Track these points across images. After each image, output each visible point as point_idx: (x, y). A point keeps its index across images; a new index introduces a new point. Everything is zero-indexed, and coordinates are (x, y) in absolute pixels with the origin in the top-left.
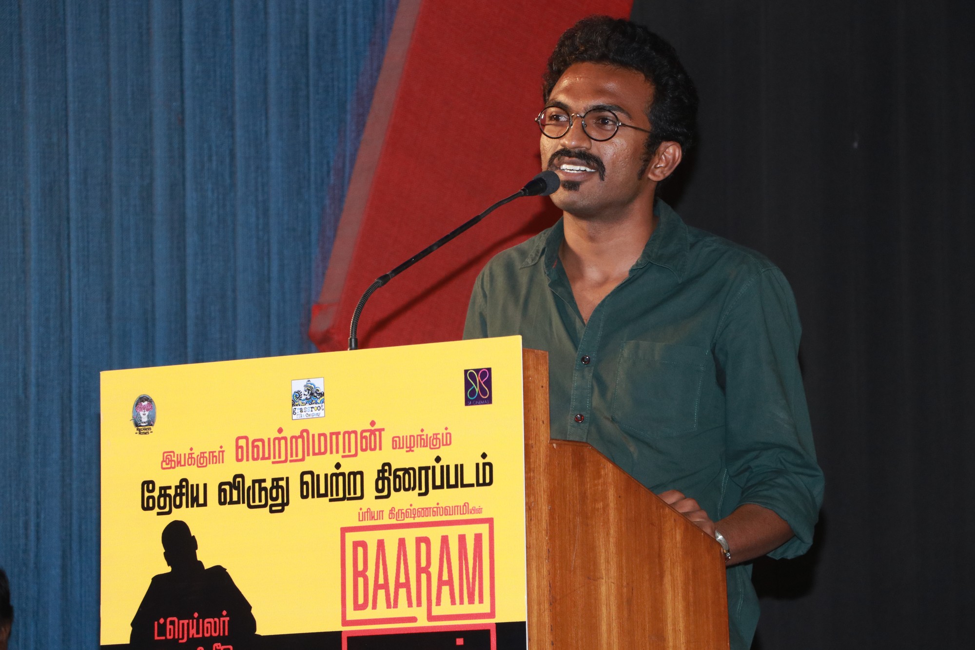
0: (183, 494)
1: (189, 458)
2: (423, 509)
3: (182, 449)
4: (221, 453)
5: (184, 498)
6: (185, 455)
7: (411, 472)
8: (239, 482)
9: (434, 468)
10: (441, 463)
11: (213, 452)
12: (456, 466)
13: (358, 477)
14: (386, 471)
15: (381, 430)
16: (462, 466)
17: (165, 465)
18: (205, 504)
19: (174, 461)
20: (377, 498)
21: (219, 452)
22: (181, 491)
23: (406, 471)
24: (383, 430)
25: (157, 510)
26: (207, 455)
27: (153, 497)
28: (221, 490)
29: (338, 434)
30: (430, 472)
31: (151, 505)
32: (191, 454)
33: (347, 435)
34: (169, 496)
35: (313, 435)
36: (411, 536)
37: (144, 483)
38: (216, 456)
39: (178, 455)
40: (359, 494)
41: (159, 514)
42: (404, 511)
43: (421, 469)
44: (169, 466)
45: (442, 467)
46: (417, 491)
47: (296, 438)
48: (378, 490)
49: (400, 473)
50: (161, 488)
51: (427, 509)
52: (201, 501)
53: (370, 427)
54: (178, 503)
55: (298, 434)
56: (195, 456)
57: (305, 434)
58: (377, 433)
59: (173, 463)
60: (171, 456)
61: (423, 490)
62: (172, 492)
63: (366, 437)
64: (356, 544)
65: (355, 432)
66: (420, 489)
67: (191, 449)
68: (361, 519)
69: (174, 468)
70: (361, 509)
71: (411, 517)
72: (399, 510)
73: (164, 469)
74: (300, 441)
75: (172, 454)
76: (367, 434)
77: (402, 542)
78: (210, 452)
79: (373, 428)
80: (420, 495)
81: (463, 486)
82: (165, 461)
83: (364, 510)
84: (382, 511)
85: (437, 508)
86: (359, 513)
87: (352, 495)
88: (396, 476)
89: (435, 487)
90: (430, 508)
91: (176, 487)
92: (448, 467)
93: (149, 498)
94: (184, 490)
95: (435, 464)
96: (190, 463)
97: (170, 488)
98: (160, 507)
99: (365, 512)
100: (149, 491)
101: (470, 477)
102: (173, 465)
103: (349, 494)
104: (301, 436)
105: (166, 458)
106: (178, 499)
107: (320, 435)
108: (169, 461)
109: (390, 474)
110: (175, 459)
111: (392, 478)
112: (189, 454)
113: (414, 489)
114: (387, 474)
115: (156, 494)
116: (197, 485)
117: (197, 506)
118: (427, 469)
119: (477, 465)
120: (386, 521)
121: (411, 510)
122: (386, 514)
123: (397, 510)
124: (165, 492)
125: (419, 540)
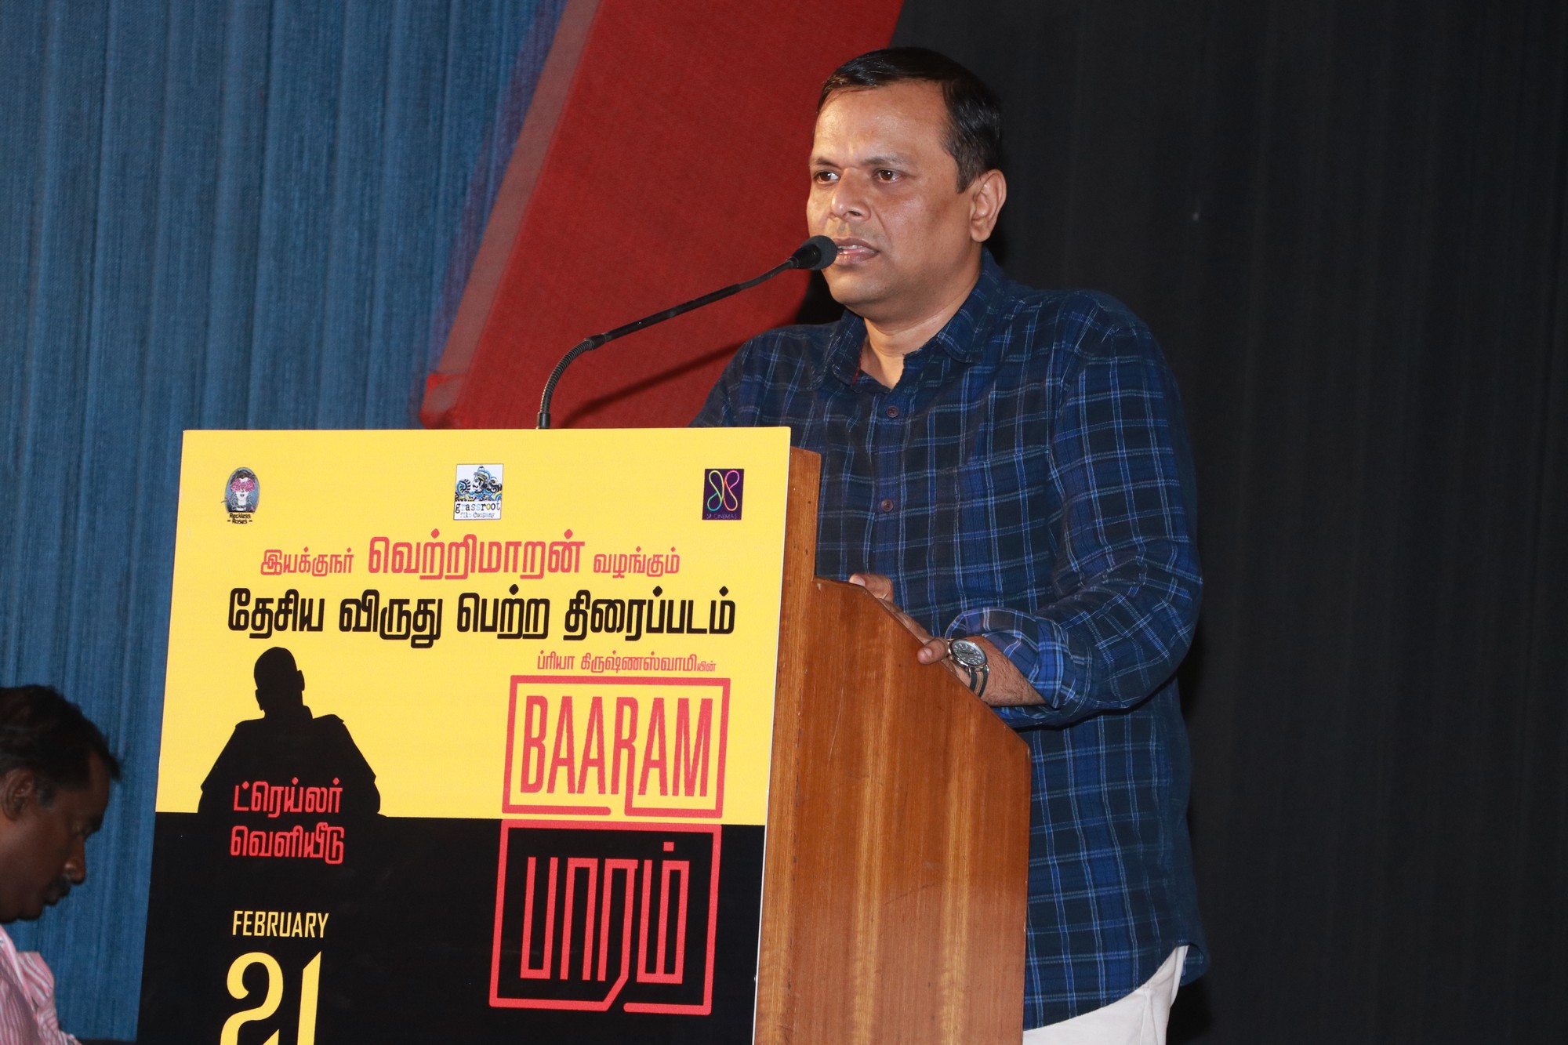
0: (290, 612)
1: (302, 561)
2: (630, 659)
3: (293, 549)
4: (348, 559)
5: (291, 617)
6: (296, 556)
7: (618, 606)
8: (371, 601)
9: (651, 602)
10: (662, 597)
11: (337, 556)
12: (683, 603)
13: (542, 607)
14: (582, 602)
15: (579, 544)
16: (691, 603)
17: (266, 569)
18: (320, 628)
19: (280, 564)
20: (566, 638)
21: (346, 556)
22: (287, 606)
23: (611, 604)
24: (583, 544)
25: (250, 630)
26: (327, 559)
27: (246, 613)
28: (344, 610)
29: (517, 544)
30: (645, 608)
31: (242, 623)
32: (306, 556)
33: (530, 548)
34: (270, 612)
35: (482, 544)
36: (610, 694)
37: (234, 592)
38: (340, 562)
39: (286, 556)
40: (541, 631)
41: (252, 636)
42: (604, 660)
43: (632, 602)
44: (272, 571)
45: (663, 602)
46: (624, 633)
47: (458, 546)
48: (568, 627)
49: (603, 607)
50: (258, 601)
51: (636, 659)
52: (315, 623)
53: (564, 539)
54: (281, 623)
55: (460, 540)
56: (310, 559)
57: (470, 541)
58: (574, 548)
59: (278, 566)
60: (276, 556)
61: (633, 633)
62: (273, 607)
63: (557, 553)
64: (532, 701)
65: (542, 544)
66: (629, 630)
67: (306, 549)
68: (541, 666)
69: (279, 573)
70: (542, 652)
71: (612, 669)
72: (596, 658)
73: (264, 573)
74: (462, 550)
75: (278, 554)
76: (560, 548)
77: (597, 703)
78: (332, 556)
79: (568, 541)
80: (628, 638)
81: (691, 631)
82: (268, 564)
83: (547, 653)
84: (573, 658)
85: (651, 659)
86: (539, 657)
87: (531, 632)
88: (595, 610)
89: (650, 630)
90: (641, 658)
91: (281, 601)
92: (671, 603)
93: (240, 612)
94: (291, 606)
95: (652, 597)
96: (302, 568)
97: (271, 601)
98: (254, 627)
99: (548, 657)
100: (241, 603)
101: (701, 619)
102: (278, 570)
103: (527, 630)
104: (465, 544)
105: (269, 559)
106: (281, 617)
107: (491, 544)
108: (273, 563)
109: (587, 607)
110: (282, 561)
111: (589, 612)
112: (302, 556)
113: (620, 629)
114: (583, 607)
115: (251, 608)
116: (311, 601)
117: (308, 630)
118: (641, 603)
119: (713, 603)
120: (577, 671)
121: (613, 658)
122: (578, 662)
123: (593, 658)
124: (264, 606)
125: (622, 702)
